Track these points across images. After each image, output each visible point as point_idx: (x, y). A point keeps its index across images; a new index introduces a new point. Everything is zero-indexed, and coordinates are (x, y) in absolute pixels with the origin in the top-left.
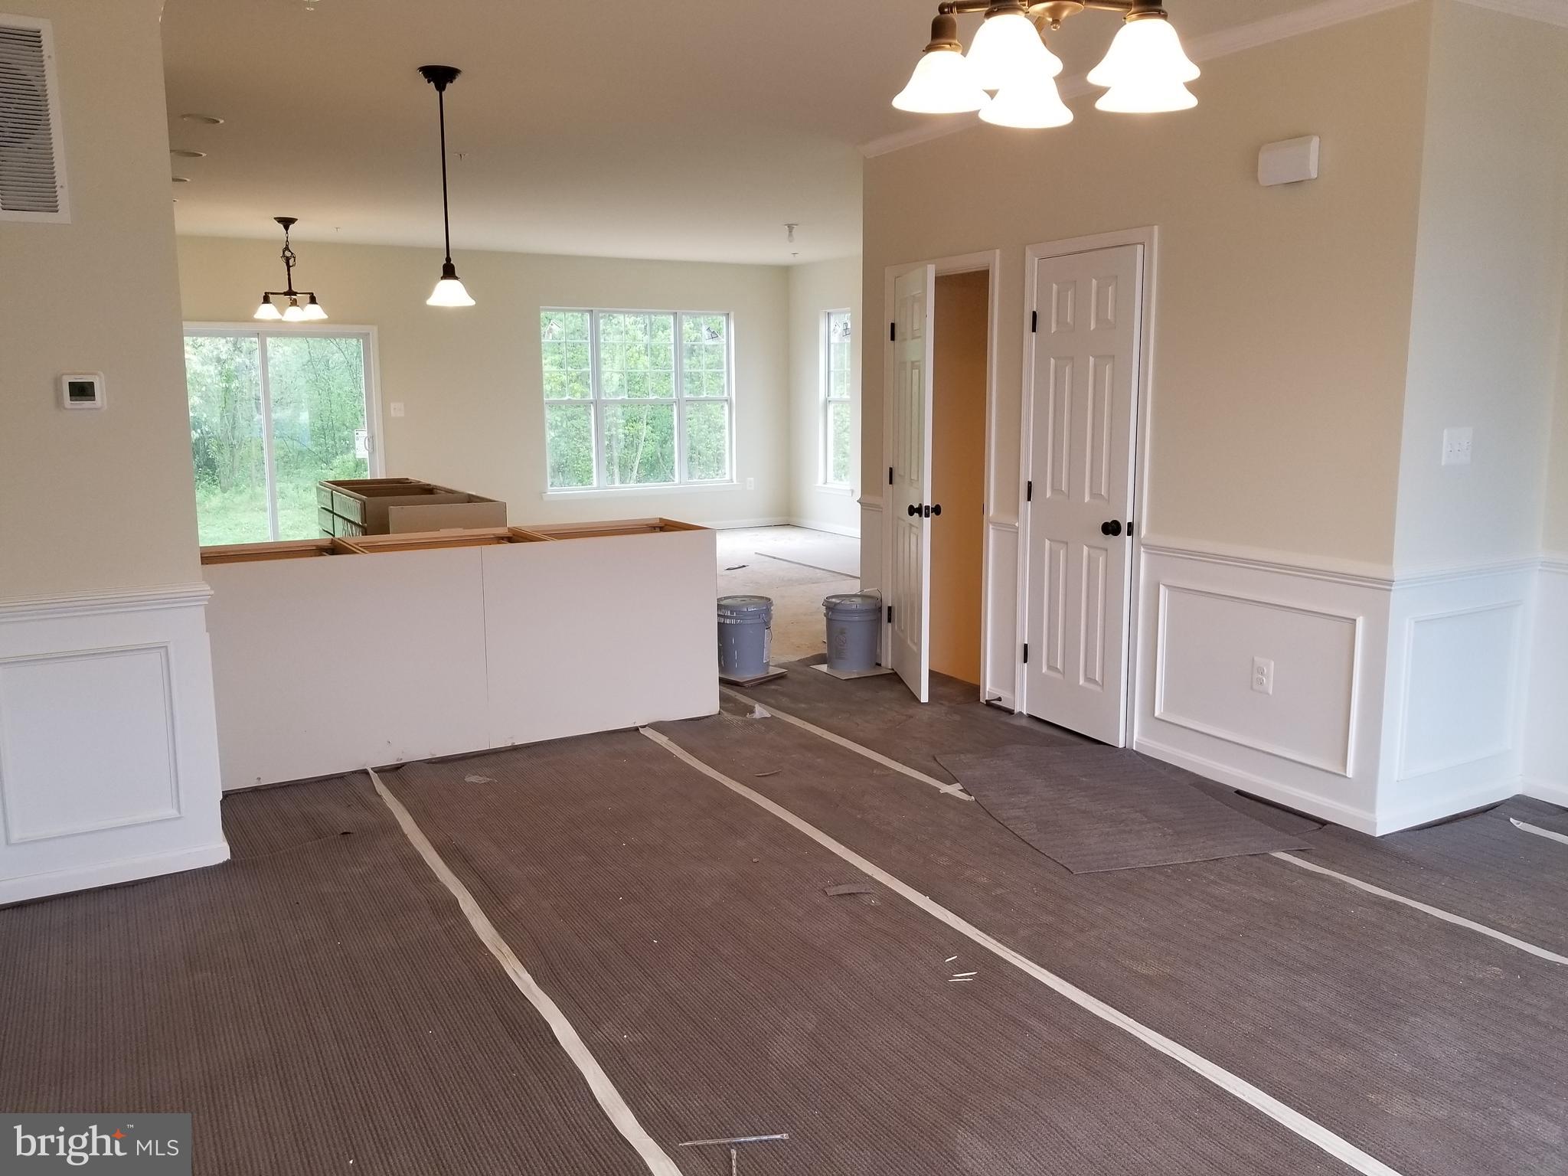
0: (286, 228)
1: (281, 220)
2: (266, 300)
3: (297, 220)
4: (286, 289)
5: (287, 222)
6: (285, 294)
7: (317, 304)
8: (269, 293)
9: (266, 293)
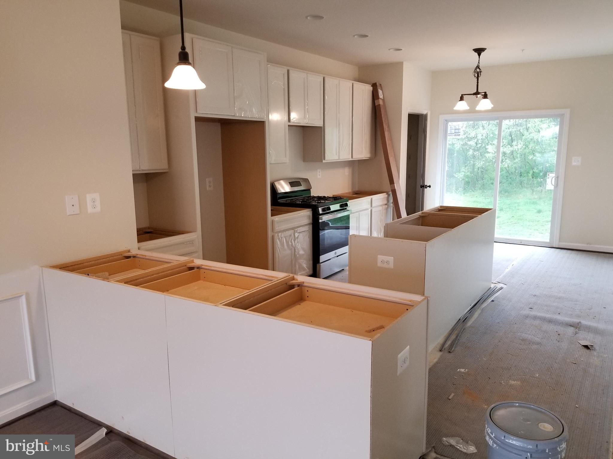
0: (479, 55)
1: (476, 50)
2: (462, 99)
3: (486, 49)
4: (475, 91)
5: (479, 51)
6: (474, 94)
7: (488, 98)
8: (463, 95)
9: (462, 95)
